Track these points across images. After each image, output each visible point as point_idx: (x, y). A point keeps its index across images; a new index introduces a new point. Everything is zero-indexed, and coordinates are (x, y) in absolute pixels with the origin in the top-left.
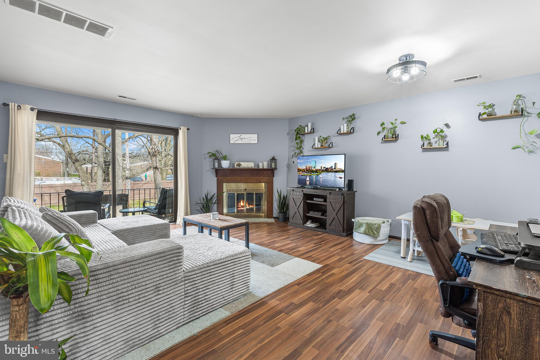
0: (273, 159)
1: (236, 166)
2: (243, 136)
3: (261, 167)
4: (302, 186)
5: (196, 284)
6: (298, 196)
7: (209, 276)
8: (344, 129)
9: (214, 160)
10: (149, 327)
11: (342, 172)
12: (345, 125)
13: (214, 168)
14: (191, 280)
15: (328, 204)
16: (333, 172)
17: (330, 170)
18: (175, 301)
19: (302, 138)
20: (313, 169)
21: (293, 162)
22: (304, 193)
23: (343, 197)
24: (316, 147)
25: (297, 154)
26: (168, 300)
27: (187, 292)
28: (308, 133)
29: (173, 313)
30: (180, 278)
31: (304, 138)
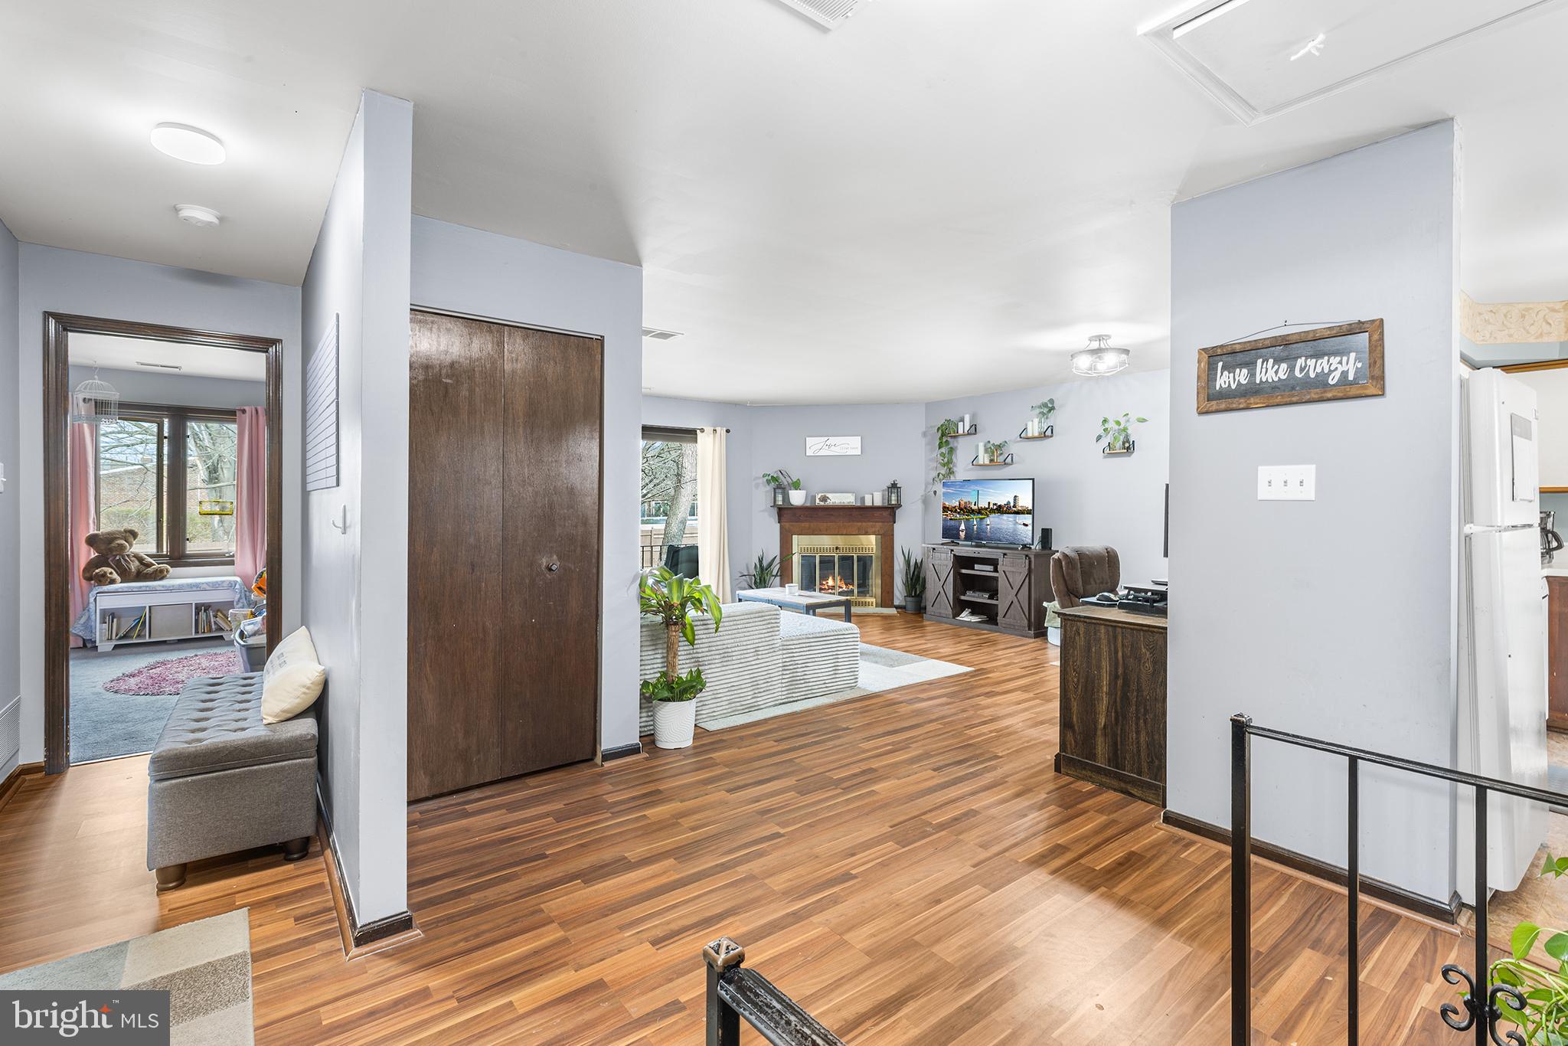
0: (894, 486)
1: (817, 501)
2: (833, 440)
3: (868, 503)
4: (953, 542)
5: (794, 657)
6: (944, 561)
7: (809, 651)
8: (1034, 429)
9: (775, 489)
10: (749, 693)
11: (1027, 514)
12: (1036, 421)
13: (775, 505)
14: (790, 651)
15: (1000, 575)
16: (1011, 513)
17: (1005, 509)
18: (772, 671)
19: (953, 443)
20: (974, 507)
21: (935, 492)
22: (954, 555)
23: (1027, 561)
24: (981, 462)
25: (943, 475)
26: (767, 668)
27: (785, 664)
28: (963, 435)
29: (771, 685)
30: (777, 645)
31: (956, 445)
